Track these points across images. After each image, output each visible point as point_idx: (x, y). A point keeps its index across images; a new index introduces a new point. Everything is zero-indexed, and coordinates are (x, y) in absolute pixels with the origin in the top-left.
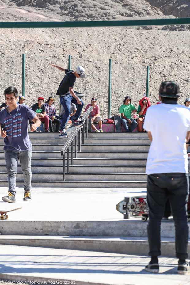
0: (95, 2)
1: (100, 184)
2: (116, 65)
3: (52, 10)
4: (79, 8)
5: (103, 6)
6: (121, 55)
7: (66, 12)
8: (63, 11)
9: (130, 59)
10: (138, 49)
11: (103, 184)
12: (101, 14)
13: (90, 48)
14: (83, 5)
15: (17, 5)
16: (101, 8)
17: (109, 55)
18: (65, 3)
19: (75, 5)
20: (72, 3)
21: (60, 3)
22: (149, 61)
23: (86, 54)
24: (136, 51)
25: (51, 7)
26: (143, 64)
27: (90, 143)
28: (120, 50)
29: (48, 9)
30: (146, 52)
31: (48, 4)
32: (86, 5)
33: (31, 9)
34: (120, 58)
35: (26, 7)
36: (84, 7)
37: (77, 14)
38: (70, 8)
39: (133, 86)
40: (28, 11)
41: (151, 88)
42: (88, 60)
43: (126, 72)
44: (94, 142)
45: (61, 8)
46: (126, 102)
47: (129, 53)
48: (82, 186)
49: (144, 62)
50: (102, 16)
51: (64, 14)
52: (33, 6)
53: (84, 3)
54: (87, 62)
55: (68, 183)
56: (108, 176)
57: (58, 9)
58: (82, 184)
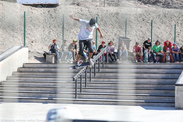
0: (178, 2)
1: (100, 102)
2: (162, 24)
3: (159, 5)
4: (171, 4)
5: (181, 3)
6: (166, 19)
7: (165, 6)
8: (164, 6)
9: (170, 21)
10: (175, 16)
11: (101, 102)
12: (180, 6)
13: (149, 16)
14: (172, 3)
15: (144, 4)
16: (180, 4)
17: (159, 19)
18: (164, 2)
19: (169, 3)
20: (168, 2)
21: (162, 2)
22: (181, 22)
23: (147, 19)
24: (174, 17)
25: (159, 4)
26: (178, 24)
27: (104, 71)
28: (165, 16)
29: (157, 5)
30: (179, 17)
31: (157, 3)
32: (174, 3)
33: (150, 5)
34: (165, 20)
35: (148, 5)
36: (173, 4)
37: (170, 7)
38: (167, 4)
39: (170, 35)
40: (149, 6)
41: (181, 36)
42: (148, 22)
43: (167, 28)
44: (107, 70)
45: (163, 4)
46: (157, 44)
47: (170, 18)
48: (87, 103)
49: (178, 23)
50: (181, 7)
51: (164, 7)
52: (151, 4)
53: (173, 2)
54: (147, 23)
55: (78, 101)
56: (107, 96)
57: (161, 5)
58: (87, 102)
